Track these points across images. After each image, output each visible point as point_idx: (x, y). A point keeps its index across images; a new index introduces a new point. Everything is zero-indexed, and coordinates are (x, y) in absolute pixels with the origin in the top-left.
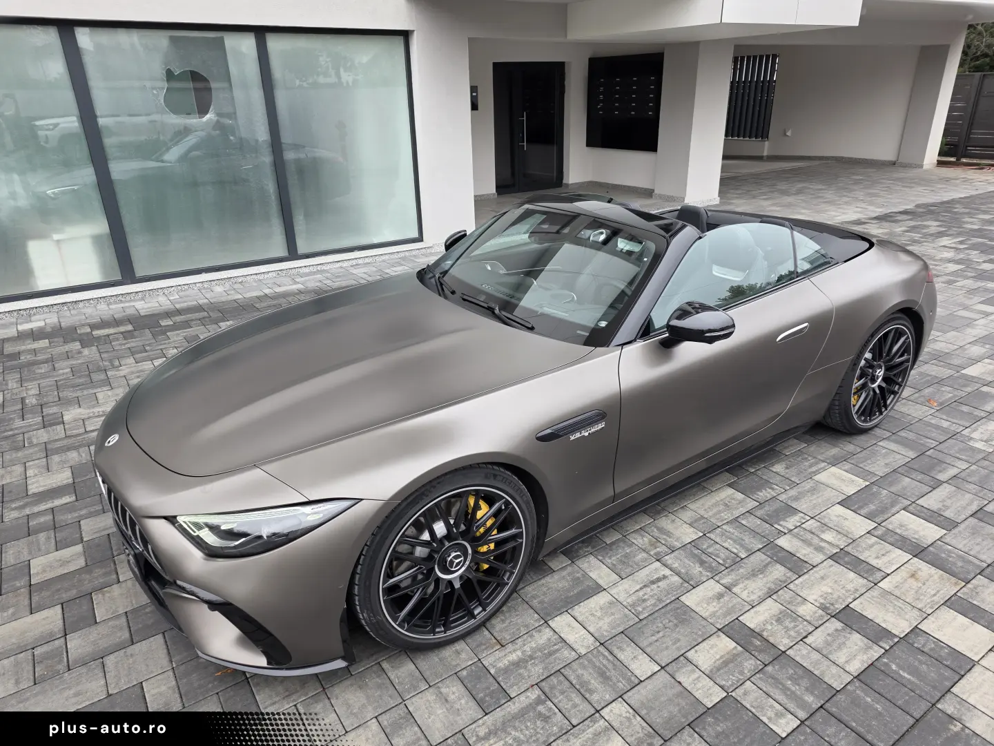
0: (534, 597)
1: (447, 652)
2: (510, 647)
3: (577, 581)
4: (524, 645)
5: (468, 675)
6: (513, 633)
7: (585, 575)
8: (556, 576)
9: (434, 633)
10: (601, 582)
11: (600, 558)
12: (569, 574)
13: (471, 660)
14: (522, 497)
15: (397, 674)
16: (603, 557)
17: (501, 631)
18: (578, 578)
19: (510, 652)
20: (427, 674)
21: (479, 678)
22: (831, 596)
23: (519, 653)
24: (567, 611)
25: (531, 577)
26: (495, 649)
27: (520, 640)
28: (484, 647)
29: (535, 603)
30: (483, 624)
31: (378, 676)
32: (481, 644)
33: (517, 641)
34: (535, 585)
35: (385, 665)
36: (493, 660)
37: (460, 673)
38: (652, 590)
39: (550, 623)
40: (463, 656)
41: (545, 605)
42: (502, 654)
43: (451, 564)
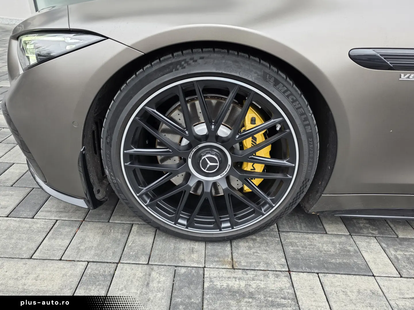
0: (292, 244)
1: (185, 246)
2: (239, 273)
3: (346, 253)
4: (253, 280)
5: (184, 274)
6: (251, 263)
7: (358, 252)
8: (325, 238)
9: (176, 223)
10: (373, 267)
11: (384, 245)
12: (340, 243)
13: (198, 263)
14: (305, 126)
15: (135, 239)
16: (387, 245)
17: (242, 255)
18: (349, 251)
19: (235, 278)
20: (155, 252)
21: (191, 283)
23: (243, 284)
24: (318, 274)
25: (301, 227)
26: (224, 267)
27: (253, 272)
28: (217, 259)
29: (290, 249)
30: (230, 239)
31: (122, 233)
32: (217, 256)
33: (248, 272)
34: (301, 235)
35: (135, 228)
36: (215, 275)
37: (179, 268)
39: (293, 274)
40: (195, 256)
41: (299, 256)
42: (228, 275)
43: (205, 164)
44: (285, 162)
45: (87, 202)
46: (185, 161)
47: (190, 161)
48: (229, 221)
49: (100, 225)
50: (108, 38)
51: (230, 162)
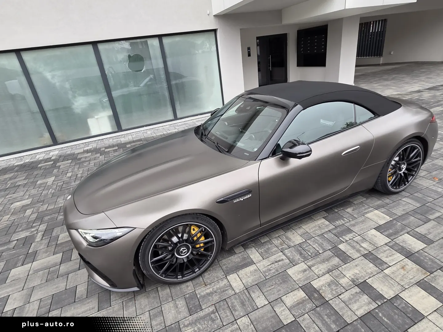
0: (224, 265)
1: (183, 286)
2: (209, 286)
3: (244, 259)
4: (214, 286)
5: (188, 297)
6: (211, 280)
7: (249, 257)
8: (236, 256)
9: (177, 278)
10: (254, 260)
11: (257, 249)
12: (242, 256)
13: (192, 290)
15: (162, 293)
16: (258, 248)
17: (207, 279)
18: (245, 257)
19: (208, 289)
20: (173, 294)
21: (192, 299)
22: (358, 275)
23: (211, 289)
24: (236, 272)
25: (226, 256)
26: (202, 286)
27: (213, 283)
28: (198, 285)
29: (224, 267)
30: (200, 275)
31: (155, 293)
32: (198, 284)
33: (212, 284)
34: (227, 259)
35: (159, 289)
36: (200, 291)
37: (186, 296)
38: (275, 265)
39: (228, 277)
40: (189, 288)
41: (228, 269)
42: (205, 289)
43: (182, 252)
44: (210, 239)
45: (138, 287)
46: (174, 254)
47: (175, 253)
48: (198, 268)
49: (143, 294)
50: (136, 228)
51: (191, 247)
